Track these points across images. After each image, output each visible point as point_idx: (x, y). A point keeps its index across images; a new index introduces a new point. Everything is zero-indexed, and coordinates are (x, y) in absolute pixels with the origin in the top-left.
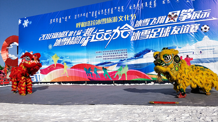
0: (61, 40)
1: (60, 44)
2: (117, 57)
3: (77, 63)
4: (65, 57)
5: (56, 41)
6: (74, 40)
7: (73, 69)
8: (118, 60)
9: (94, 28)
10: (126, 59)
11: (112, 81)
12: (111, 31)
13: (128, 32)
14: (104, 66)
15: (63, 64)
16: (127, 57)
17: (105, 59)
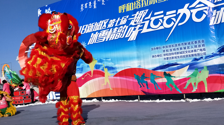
0: (98, 33)
1: (97, 41)
2: (187, 54)
3: (122, 67)
4: (104, 60)
5: (91, 37)
6: (116, 33)
7: (118, 78)
8: (190, 59)
9: (147, 10)
10: (204, 56)
11: (181, 94)
12: (175, 11)
13: (204, 11)
14: (166, 70)
15: (103, 70)
16: (205, 54)
17: (167, 59)
